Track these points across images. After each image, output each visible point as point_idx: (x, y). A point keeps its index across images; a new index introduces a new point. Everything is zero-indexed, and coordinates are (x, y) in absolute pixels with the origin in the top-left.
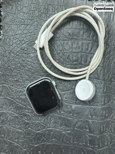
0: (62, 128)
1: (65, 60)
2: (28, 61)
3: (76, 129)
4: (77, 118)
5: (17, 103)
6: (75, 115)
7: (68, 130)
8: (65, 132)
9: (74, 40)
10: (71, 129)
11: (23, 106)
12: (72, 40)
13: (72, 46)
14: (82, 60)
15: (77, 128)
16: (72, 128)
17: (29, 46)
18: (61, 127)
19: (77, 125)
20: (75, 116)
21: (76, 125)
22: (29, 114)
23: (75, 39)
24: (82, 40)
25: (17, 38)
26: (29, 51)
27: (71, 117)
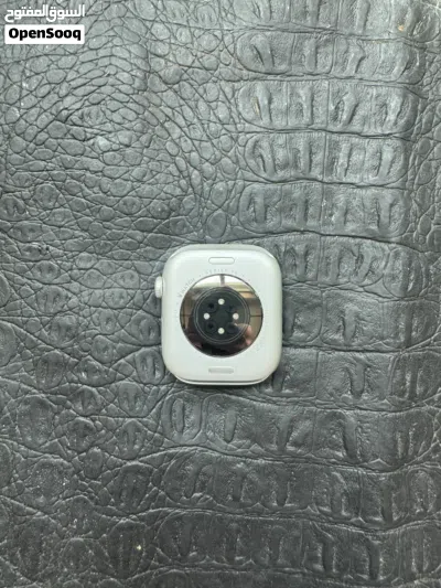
0: (231, 449)
1: (243, 163)
2: (87, 169)
3: (290, 448)
4: (296, 403)
5: (44, 345)
6: (287, 391)
7: (257, 456)
8: (248, 465)
9: (278, 77)
10: (272, 452)
11: (67, 356)
12: (269, 77)
13: (270, 102)
14: (311, 161)
15: (295, 444)
16: (274, 447)
17: (87, 103)
18: (229, 442)
19: (295, 434)
20: (288, 396)
21: (289, 434)
22: (94, 389)
23: (282, 74)
24: (310, 77)
25: (39, 70)
26: (91, 127)
27: (268, 401)
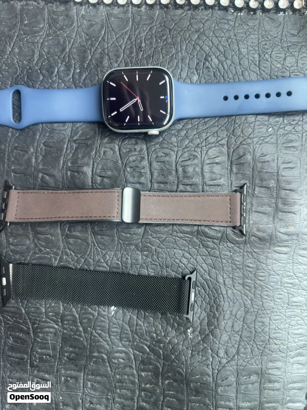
0: (40, 145)
1: (186, 150)
2: (182, 70)
3: (40, 175)
4: (63, 178)
5: (93, 50)
6: (69, 174)
7: (36, 158)
8: (32, 154)
9: (229, 168)
10: (38, 166)
11: (87, 62)
12: (229, 163)
13: (217, 163)
14: (187, 185)
15: (42, 177)
16: (41, 167)
17: (215, 70)
18: (43, 144)
19: (47, 178)
20: (66, 174)
21: (47, 175)
22: (71, 76)
23: (231, 169)
24: (230, 184)
25: (231, 46)
26: (203, 72)
27: (64, 164)
